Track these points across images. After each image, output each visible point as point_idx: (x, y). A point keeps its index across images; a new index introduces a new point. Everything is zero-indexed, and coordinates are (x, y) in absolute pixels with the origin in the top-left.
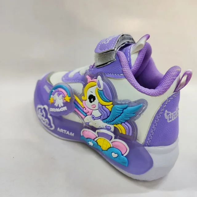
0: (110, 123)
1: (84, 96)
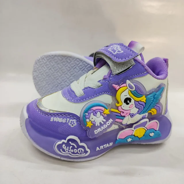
0: (146, 112)
1: (118, 103)
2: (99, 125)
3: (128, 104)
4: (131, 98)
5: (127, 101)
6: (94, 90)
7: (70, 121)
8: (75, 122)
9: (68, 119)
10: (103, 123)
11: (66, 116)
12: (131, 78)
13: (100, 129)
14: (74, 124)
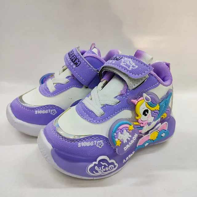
0: (159, 118)
1: (138, 116)
2: (126, 142)
3: (146, 115)
4: (148, 109)
5: (145, 113)
6: (114, 107)
7: (98, 143)
8: (102, 143)
9: (95, 141)
10: (129, 139)
11: (93, 138)
12: (147, 91)
13: (128, 145)
14: (101, 144)
